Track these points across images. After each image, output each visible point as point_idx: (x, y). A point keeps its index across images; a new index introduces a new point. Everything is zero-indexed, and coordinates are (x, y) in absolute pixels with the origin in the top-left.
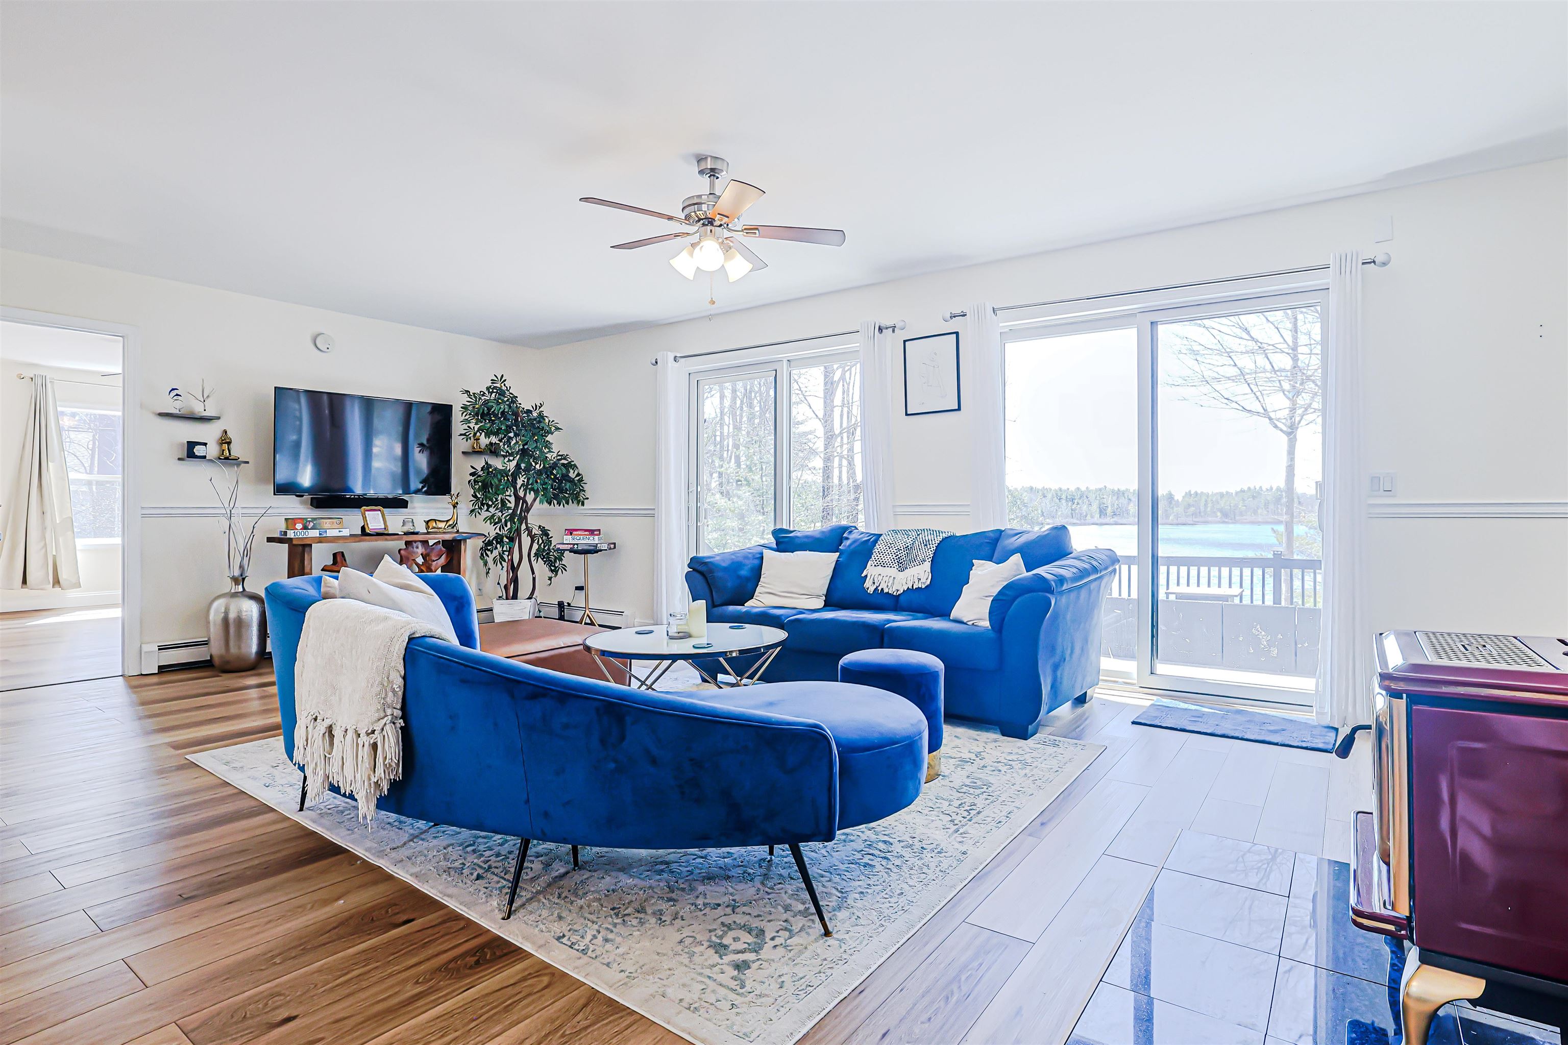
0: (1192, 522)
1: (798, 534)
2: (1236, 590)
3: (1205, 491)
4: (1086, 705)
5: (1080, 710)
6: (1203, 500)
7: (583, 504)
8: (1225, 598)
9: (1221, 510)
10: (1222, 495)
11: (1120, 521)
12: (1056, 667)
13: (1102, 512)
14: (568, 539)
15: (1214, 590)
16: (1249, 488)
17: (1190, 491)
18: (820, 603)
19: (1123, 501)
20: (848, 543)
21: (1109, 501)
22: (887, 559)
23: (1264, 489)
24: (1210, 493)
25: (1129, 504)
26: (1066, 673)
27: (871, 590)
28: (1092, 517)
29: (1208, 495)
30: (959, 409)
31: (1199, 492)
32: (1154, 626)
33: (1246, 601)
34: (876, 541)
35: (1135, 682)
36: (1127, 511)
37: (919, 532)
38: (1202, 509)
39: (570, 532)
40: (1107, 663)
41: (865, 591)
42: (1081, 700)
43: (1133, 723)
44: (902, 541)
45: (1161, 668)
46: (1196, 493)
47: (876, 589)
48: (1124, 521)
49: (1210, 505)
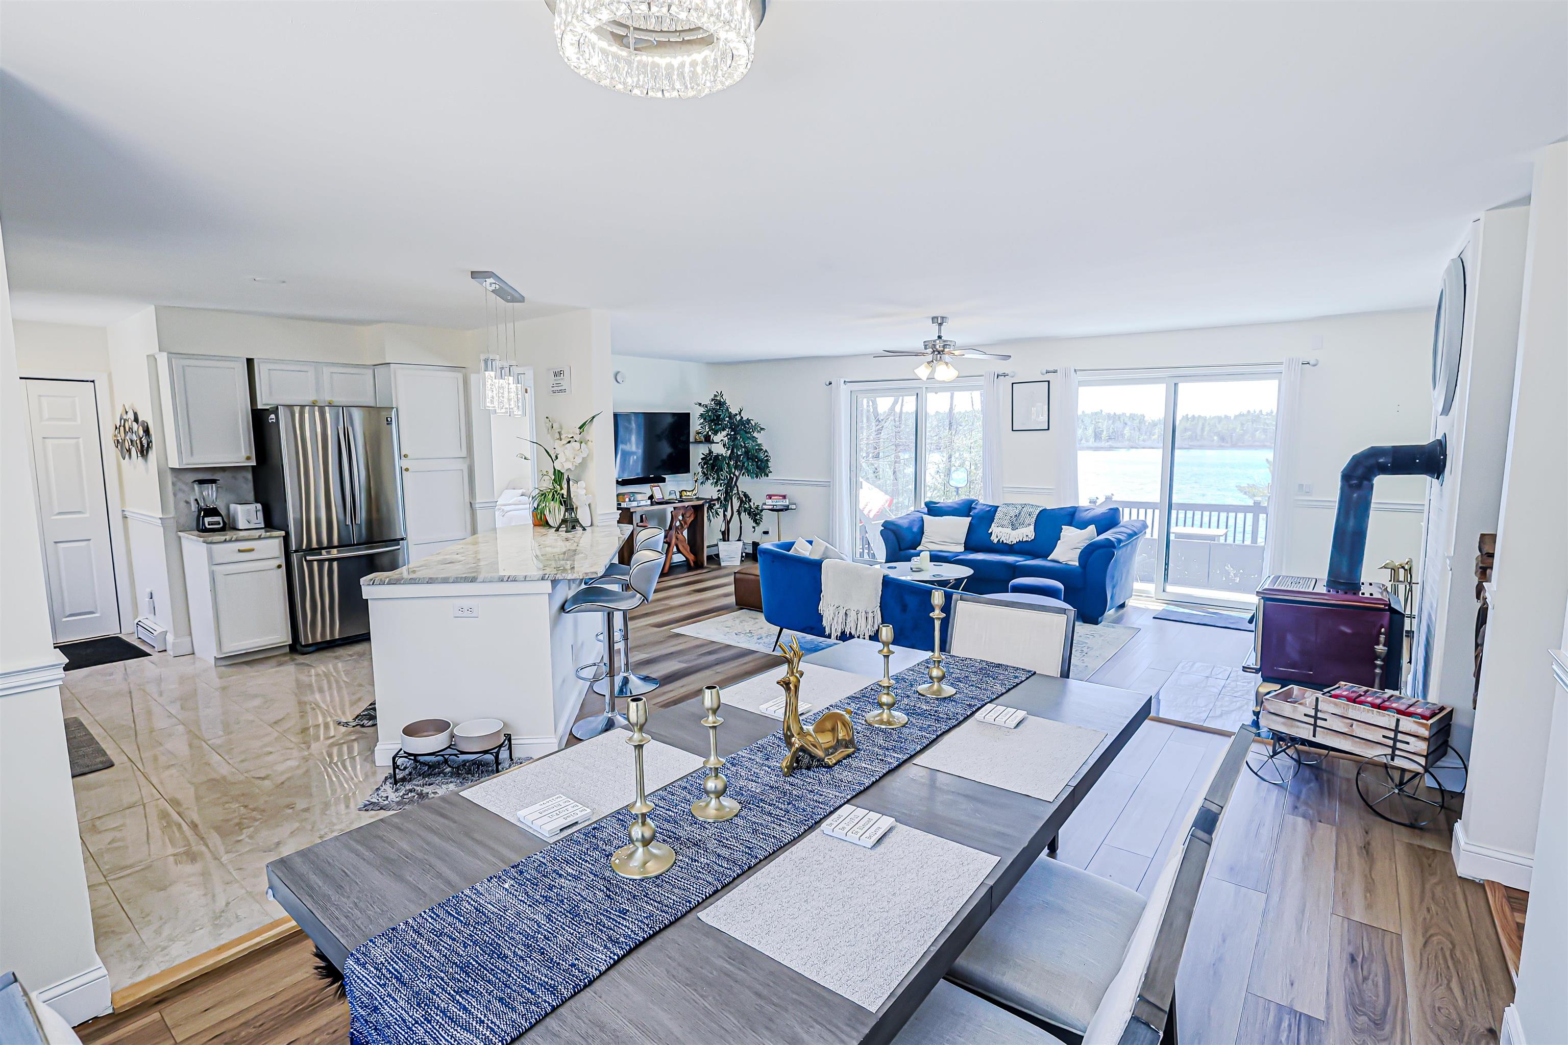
0: (1187, 446)
1: (942, 505)
2: (1222, 531)
3: (1203, 415)
4: (1125, 609)
5: (1121, 612)
6: (1200, 424)
7: (768, 476)
8: (1213, 538)
9: (1218, 434)
10: (1220, 419)
11: (1115, 445)
12: (1114, 587)
13: (1097, 436)
14: (769, 502)
15: (1205, 531)
16: (1249, 412)
17: (1187, 415)
18: (961, 548)
19: (1119, 425)
20: (976, 511)
21: (1104, 425)
22: (1005, 522)
23: (1264, 413)
24: (1208, 417)
25: (1124, 428)
26: (1117, 590)
27: (995, 541)
28: (1087, 441)
29: (1205, 419)
30: (1048, 429)
31: (1196, 416)
32: (1167, 564)
33: (1230, 540)
34: (996, 511)
35: (1153, 596)
36: (1123, 435)
37: (1024, 506)
38: (1199, 432)
39: (770, 497)
40: (1137, 586)
41: (992, 542)
42: (1122, 606)
43: (1154, 618)
44: (1013, 512)
45: (1169, 588)
46: (1193, 416)
47: (999, 540)
48: (1119, 445)
49: (1207, 429)
